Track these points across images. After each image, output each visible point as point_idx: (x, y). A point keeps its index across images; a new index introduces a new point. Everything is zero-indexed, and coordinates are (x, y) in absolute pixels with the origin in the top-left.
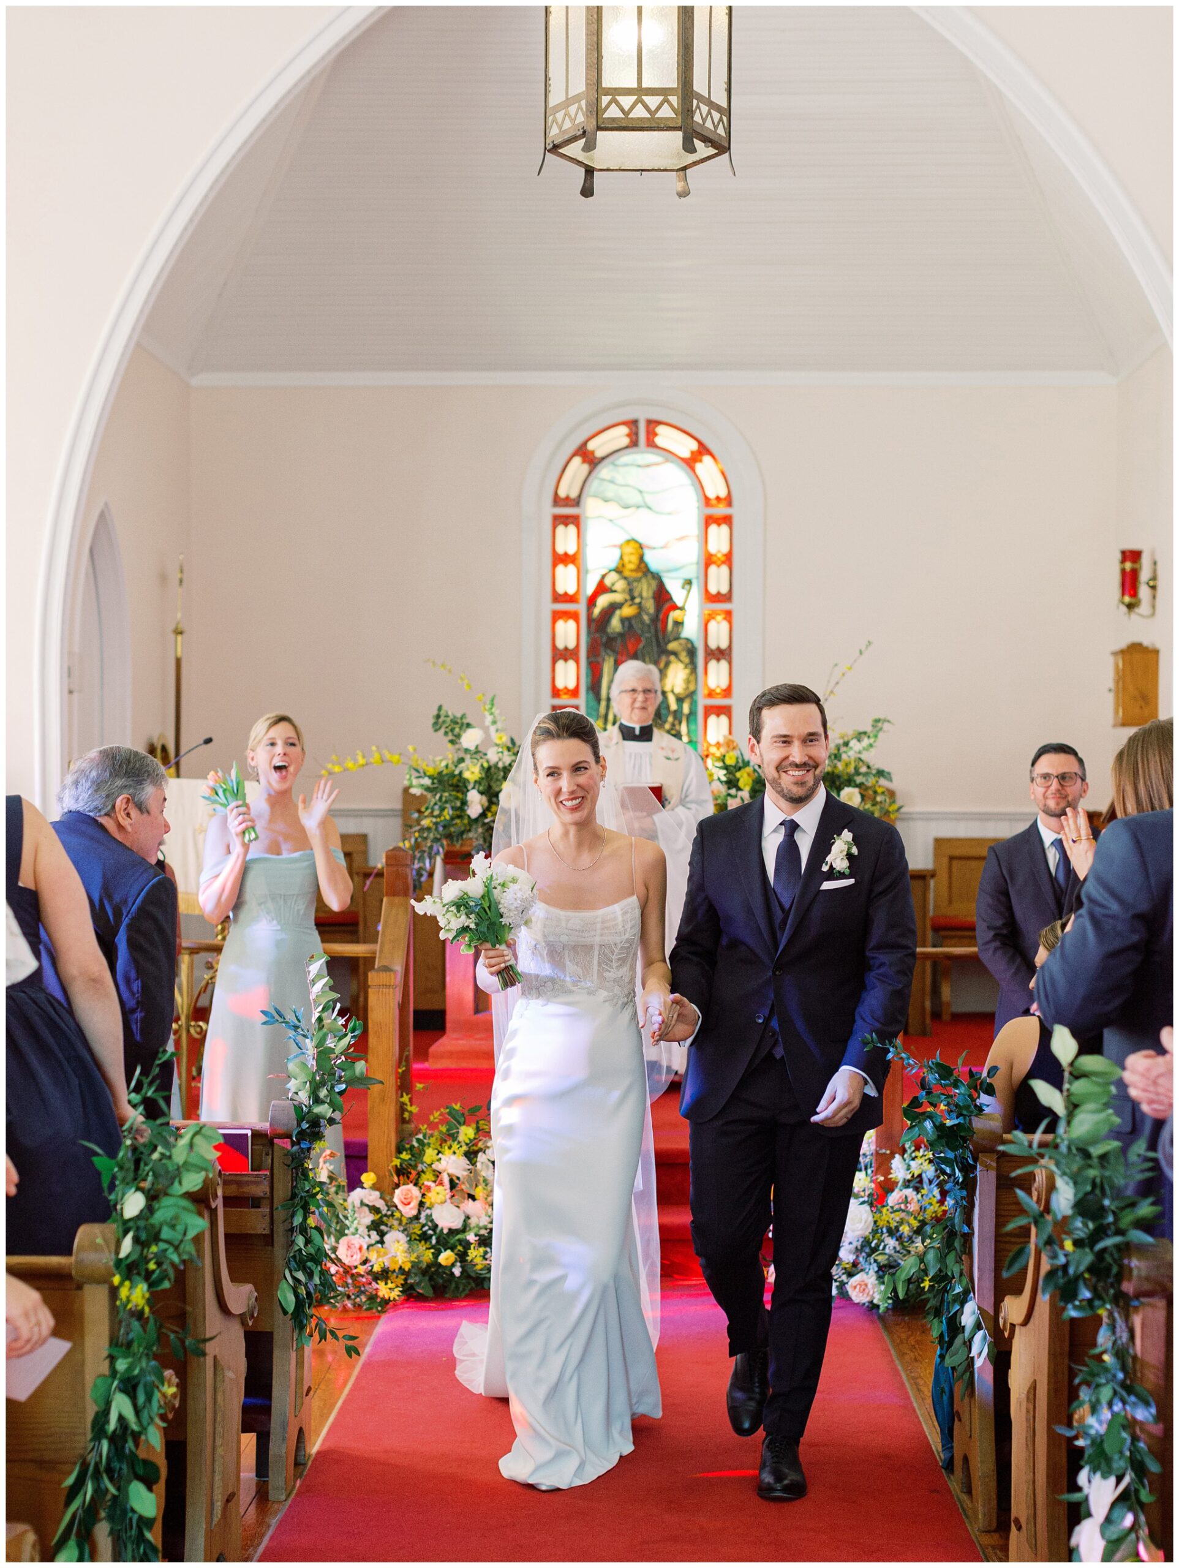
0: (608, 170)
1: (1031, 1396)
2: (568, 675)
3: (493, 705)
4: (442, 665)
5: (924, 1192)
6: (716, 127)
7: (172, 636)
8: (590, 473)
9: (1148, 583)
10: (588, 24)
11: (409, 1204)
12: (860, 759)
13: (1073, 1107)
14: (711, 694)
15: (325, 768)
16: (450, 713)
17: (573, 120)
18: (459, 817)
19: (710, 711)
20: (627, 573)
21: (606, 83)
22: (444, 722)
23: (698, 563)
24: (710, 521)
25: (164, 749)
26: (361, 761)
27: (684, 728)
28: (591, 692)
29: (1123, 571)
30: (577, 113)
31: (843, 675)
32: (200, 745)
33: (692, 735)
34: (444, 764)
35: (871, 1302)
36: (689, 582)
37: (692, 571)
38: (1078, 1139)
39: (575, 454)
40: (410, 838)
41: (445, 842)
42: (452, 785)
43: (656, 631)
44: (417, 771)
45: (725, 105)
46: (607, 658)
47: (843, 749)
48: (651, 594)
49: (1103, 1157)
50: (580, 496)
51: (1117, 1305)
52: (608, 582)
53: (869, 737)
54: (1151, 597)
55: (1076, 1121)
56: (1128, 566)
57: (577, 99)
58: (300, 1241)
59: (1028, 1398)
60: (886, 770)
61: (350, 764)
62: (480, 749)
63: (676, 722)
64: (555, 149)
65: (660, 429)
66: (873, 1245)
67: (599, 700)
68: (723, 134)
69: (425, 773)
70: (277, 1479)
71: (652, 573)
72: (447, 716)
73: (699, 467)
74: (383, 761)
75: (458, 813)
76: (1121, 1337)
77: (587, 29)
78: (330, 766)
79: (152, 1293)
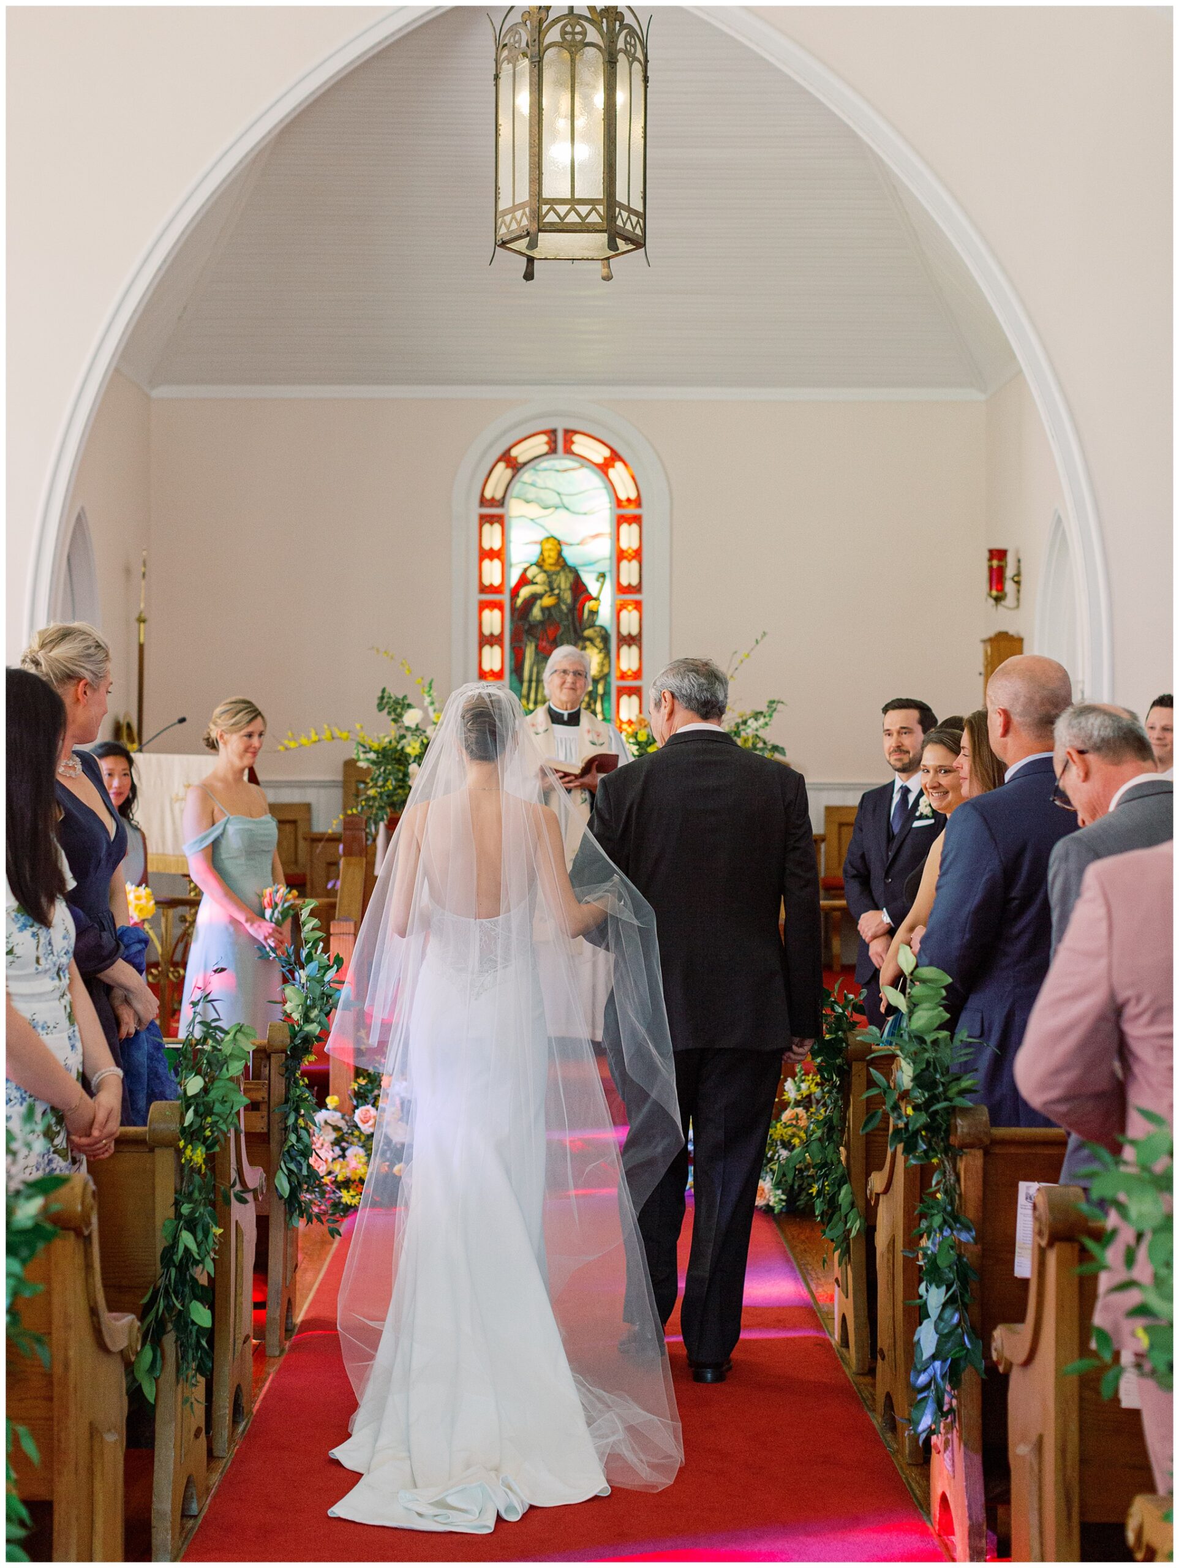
0: (546, 259)
1: (891, 1248)
2: (493, 658)
3: (431, 688)
4: (385, 652)
5: (812, 1110)
6: (634, 228)
7: (136, 624)
8: (513, 477)
9: (1013, 579)
10: (531, 147)
11: (367, 1122)
12: (757, 736)
13: (913, 1006)
14: (623, 676)
15: (282, 744)
16: (392, 695)
17: (519, 223)
18: (401, 787)
19: (622, 691)
20: (547, 567)
21: (546, 195)
22: (387, 703)
23: (610, 558)
24: (622, 520)
25: (129, 726)
26: (314, 738)
27: (598, 707)
28: (514, 674)
29: (991, 568)
30: (522, 217)
31: (742, 661)
32: (175, 724)
33: (606, 712)
34: (387, 740)
35: (768, 1205)
36: (603, 575)
37: (605, 566)
38: (916, 1030)
39: (499, 460)
40: (357, 805)
41: (388, 810)
42: (395, 759)
43: (573, 619)
44: (364, 746)
45: (641, 210)
46: (528, 643)
47: (742, 727)
48: (568, 585)
49: (935, 1042)
50: (504, 497)
51: (947, 1155)
52: (529, 575)
53: (765, 717)
54: (1016, 592)
55: (914, 1017)
56: (995, 563)
57: (522, 206)
58: (293, 1138)
59: (889, 1251)
60: (781, 745)
61: (304, 741)
62: (420, 726)
63: (592, 702)
64: (503, 244)
65: (577, 438)
66: (769, 1156)
67: (521, 681)
68: (640, 234)
69: (370, 749)
70: (273, 1338)
71: (569, 567)
72: (390, 697)
73: (612, 472)
74: (333, 738)
75: (401, 784)
76: (950, 1179)
77: (530, 152)
78: (286, 742)
79: (207, 1155)
